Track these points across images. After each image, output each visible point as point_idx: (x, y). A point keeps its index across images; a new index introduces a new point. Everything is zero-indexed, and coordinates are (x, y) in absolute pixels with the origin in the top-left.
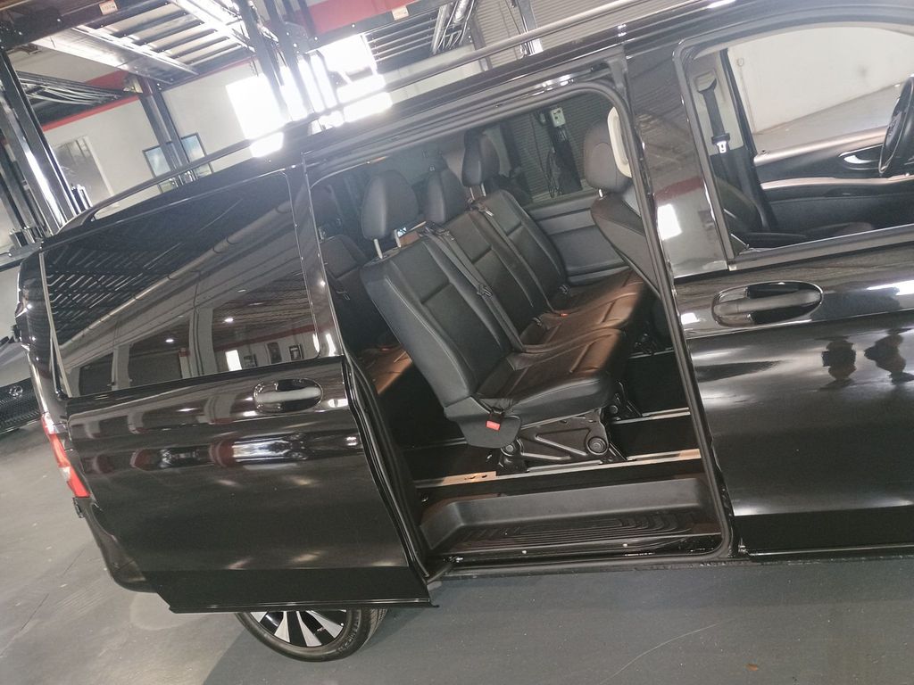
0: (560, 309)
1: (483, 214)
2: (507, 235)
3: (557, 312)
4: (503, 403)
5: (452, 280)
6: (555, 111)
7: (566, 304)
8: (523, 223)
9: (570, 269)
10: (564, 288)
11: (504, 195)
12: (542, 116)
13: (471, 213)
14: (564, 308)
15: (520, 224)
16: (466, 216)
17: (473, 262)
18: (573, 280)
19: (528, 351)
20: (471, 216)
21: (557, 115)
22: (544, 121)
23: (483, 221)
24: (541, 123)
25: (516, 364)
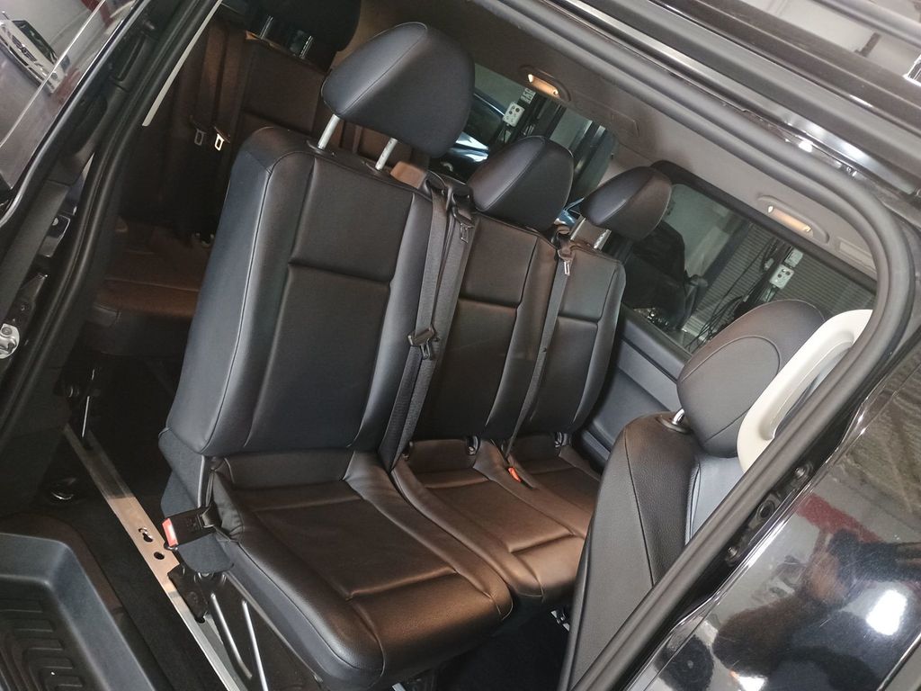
0: (517, 459)
1: (557, 259)
2: (561, 314)
3: (511, 459)
4: (230, 518)
5: (397, 285)
6: (786, 269)
7: (535, 461)
8: (600, 324)
9: (598, 424)
10: (563, 440)
11: (617, 270)
12: (771, 261)
13: (544, 242)
14: (525, 462)
15: (595, 321)
16: (532, 238)
17: (463, 295)
18: (588, 438)
19: (394, 473)
20: (537, 245)
21: (784, 275)
22: (767, 266)
23: (546, 268)
24: (763, 266)
25: (357, 475)
